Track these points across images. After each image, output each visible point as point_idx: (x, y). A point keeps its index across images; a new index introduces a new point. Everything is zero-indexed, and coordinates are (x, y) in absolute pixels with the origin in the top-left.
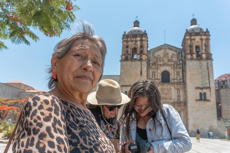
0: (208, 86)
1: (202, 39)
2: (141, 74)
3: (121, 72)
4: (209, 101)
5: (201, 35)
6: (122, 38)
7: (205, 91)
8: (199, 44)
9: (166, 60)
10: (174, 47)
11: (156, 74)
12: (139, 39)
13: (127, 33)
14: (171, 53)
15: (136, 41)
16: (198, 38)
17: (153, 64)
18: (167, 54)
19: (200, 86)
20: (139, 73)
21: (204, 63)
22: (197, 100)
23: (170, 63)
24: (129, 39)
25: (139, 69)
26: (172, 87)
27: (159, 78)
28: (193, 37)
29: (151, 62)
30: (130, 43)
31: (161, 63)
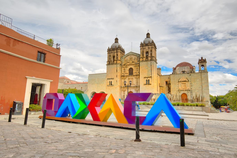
0: (151, 76)
1: (149, 48)
2: (117, 71)
3: (107, 71)
4: (151, 84)
5: (148, 46)
6: (107, 51)
7: (149, 79)
8: (148, 51)
9: (131, 62)
10: (136, 53)
11: (126, 70)
12: (115, 51)
13: (110, 48)
14: (134, 57)
15: (114, 53)
16: (147, 47)
17: (124, 65)
18: (132, 58)
19: (147, 76)
20: (116, 71)
21: (149, 63)
22: (144, 84)
23: (133, 63)
24: (111, 52)
25: (116, 69)
26: (134, 78)
27: (127, 72)
28: (144, 47)
29: (123, 64)
30: (111, 54)
31: (129, 64)
